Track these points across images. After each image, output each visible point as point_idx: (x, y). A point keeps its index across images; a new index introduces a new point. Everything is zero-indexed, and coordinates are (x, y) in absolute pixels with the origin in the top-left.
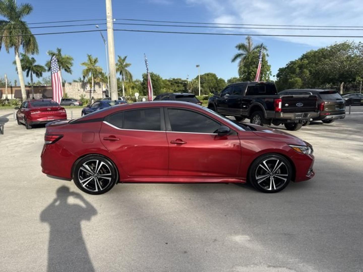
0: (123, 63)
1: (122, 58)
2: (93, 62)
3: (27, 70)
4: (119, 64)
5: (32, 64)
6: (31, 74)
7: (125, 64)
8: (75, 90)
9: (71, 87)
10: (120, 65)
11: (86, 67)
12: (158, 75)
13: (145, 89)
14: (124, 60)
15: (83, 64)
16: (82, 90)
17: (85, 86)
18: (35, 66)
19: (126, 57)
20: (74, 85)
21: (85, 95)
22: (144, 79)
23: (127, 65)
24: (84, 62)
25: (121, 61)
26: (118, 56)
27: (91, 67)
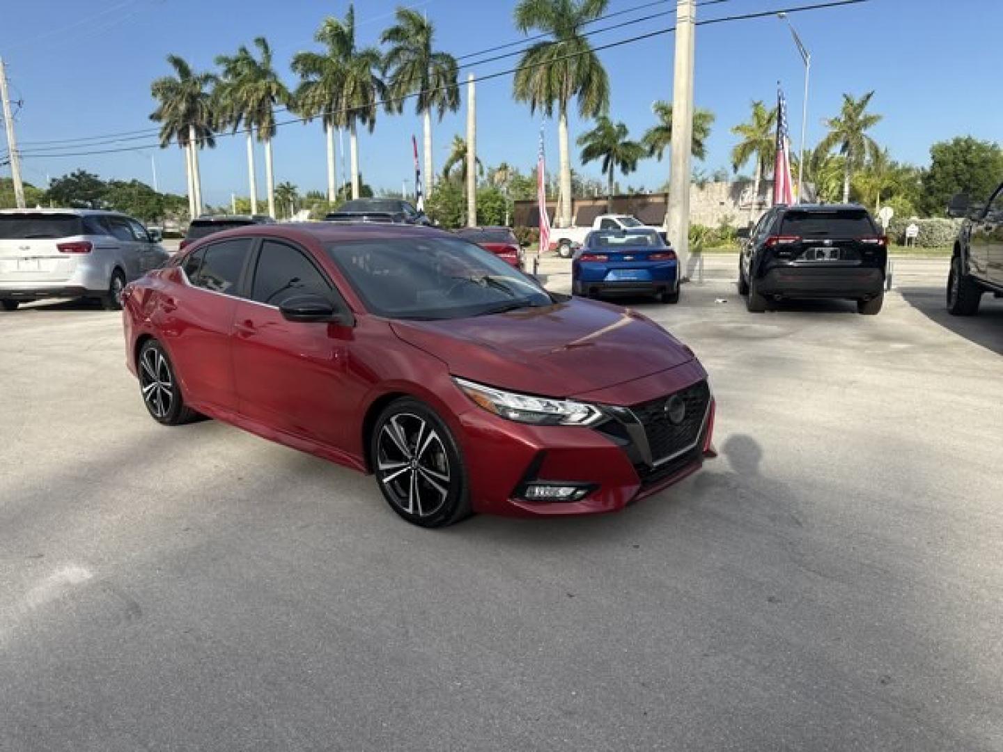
0: (858, 115)
1: (857, 101)
2: (765, 122)
3: (603, 157)
4: (843, 120)
5: (615, 142)
6: (612, 165)
7: (861, 117)
8: (712, 202)
9: (702, 194)
10: (845, 122)
11: (741, 139)
12: (991, 143)
13: (931, 194)
14: (862, 105)
15: (738, 128)
16: (730, 202)
17: (740, 191)
18: (626, 145)
19: (869, 97)
20: (713, 191)
21: (733, 217)
22: (935, 162)
23: (868, 122)
24: (739, 124)
25: (850, 109)
26: (845, 96)
27: (758, 135)
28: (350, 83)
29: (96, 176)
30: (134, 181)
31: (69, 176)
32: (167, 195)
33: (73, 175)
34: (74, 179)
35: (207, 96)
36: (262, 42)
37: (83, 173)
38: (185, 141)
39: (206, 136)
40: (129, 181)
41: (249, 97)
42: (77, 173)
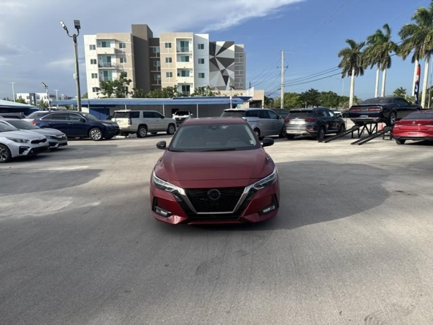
28: (429, 37)
29: (317, 90)
30: (330, 92)
31: (308, 91)
32: (342, 97)
33: (309, 91)
34: (309, 92)
35: (361, 53)
36: (386, 26)
37: (312, 90)
38: (350, 74)
39: (360, 71)
40: (328, 91)
41: (377, 52)
42: (311, 90)
